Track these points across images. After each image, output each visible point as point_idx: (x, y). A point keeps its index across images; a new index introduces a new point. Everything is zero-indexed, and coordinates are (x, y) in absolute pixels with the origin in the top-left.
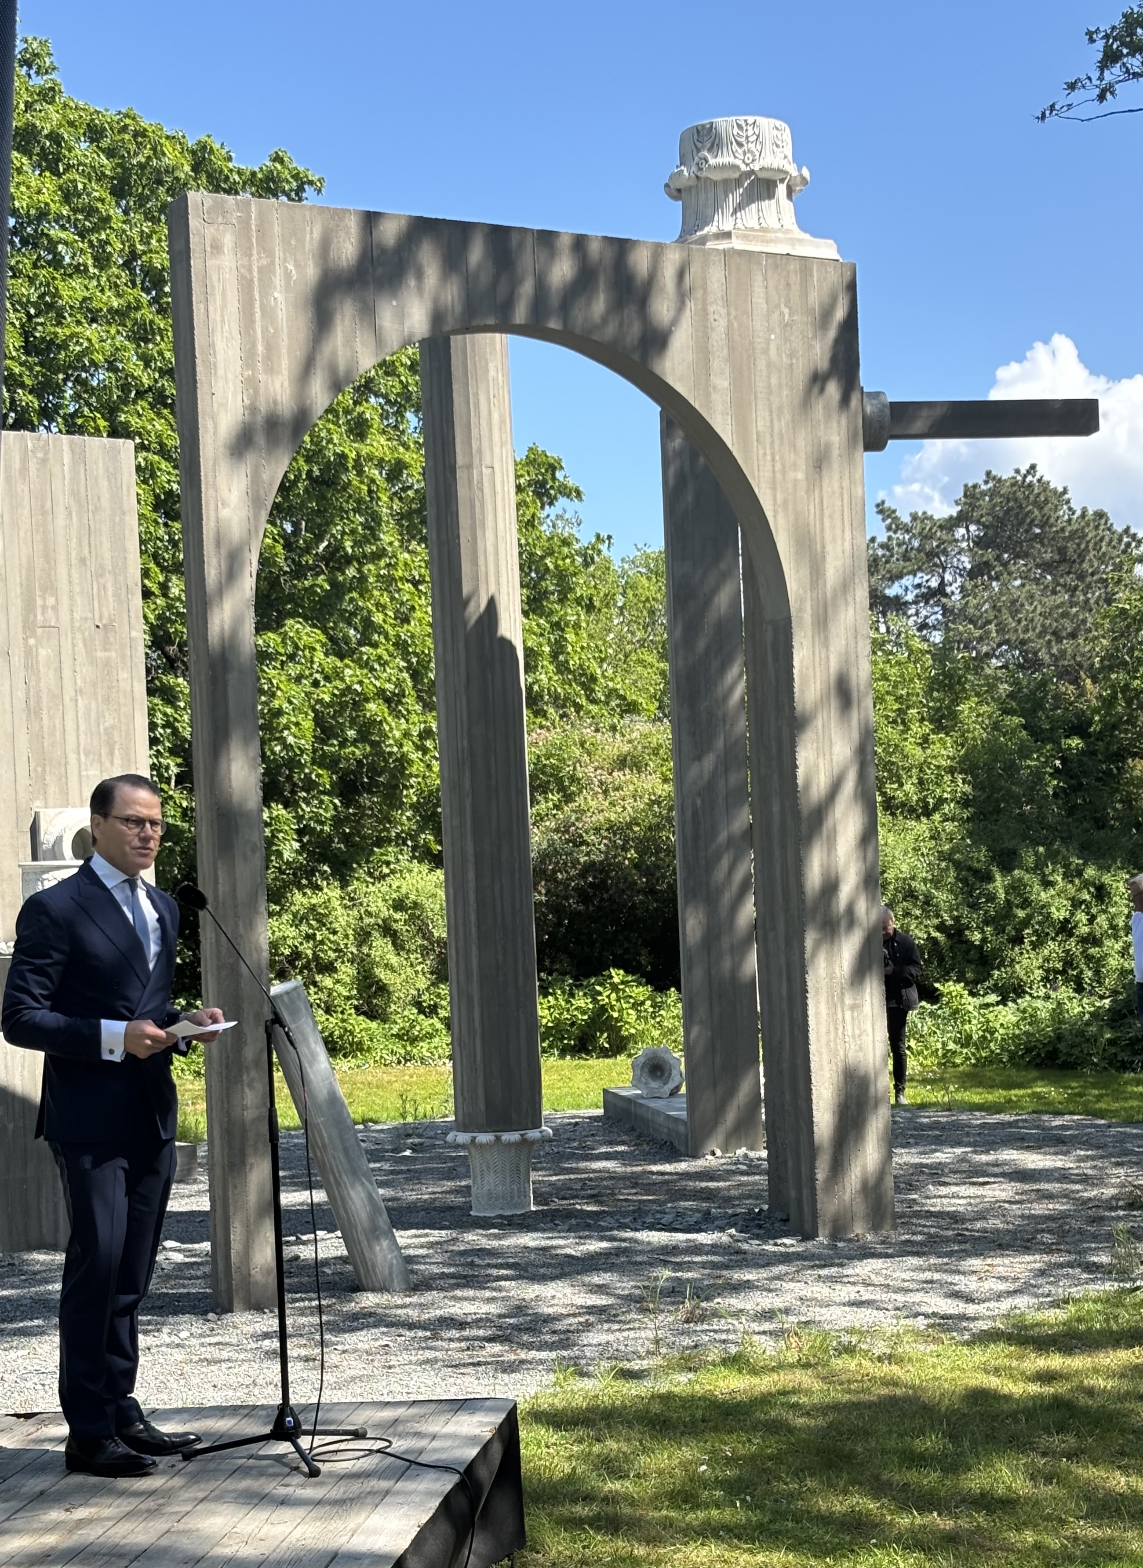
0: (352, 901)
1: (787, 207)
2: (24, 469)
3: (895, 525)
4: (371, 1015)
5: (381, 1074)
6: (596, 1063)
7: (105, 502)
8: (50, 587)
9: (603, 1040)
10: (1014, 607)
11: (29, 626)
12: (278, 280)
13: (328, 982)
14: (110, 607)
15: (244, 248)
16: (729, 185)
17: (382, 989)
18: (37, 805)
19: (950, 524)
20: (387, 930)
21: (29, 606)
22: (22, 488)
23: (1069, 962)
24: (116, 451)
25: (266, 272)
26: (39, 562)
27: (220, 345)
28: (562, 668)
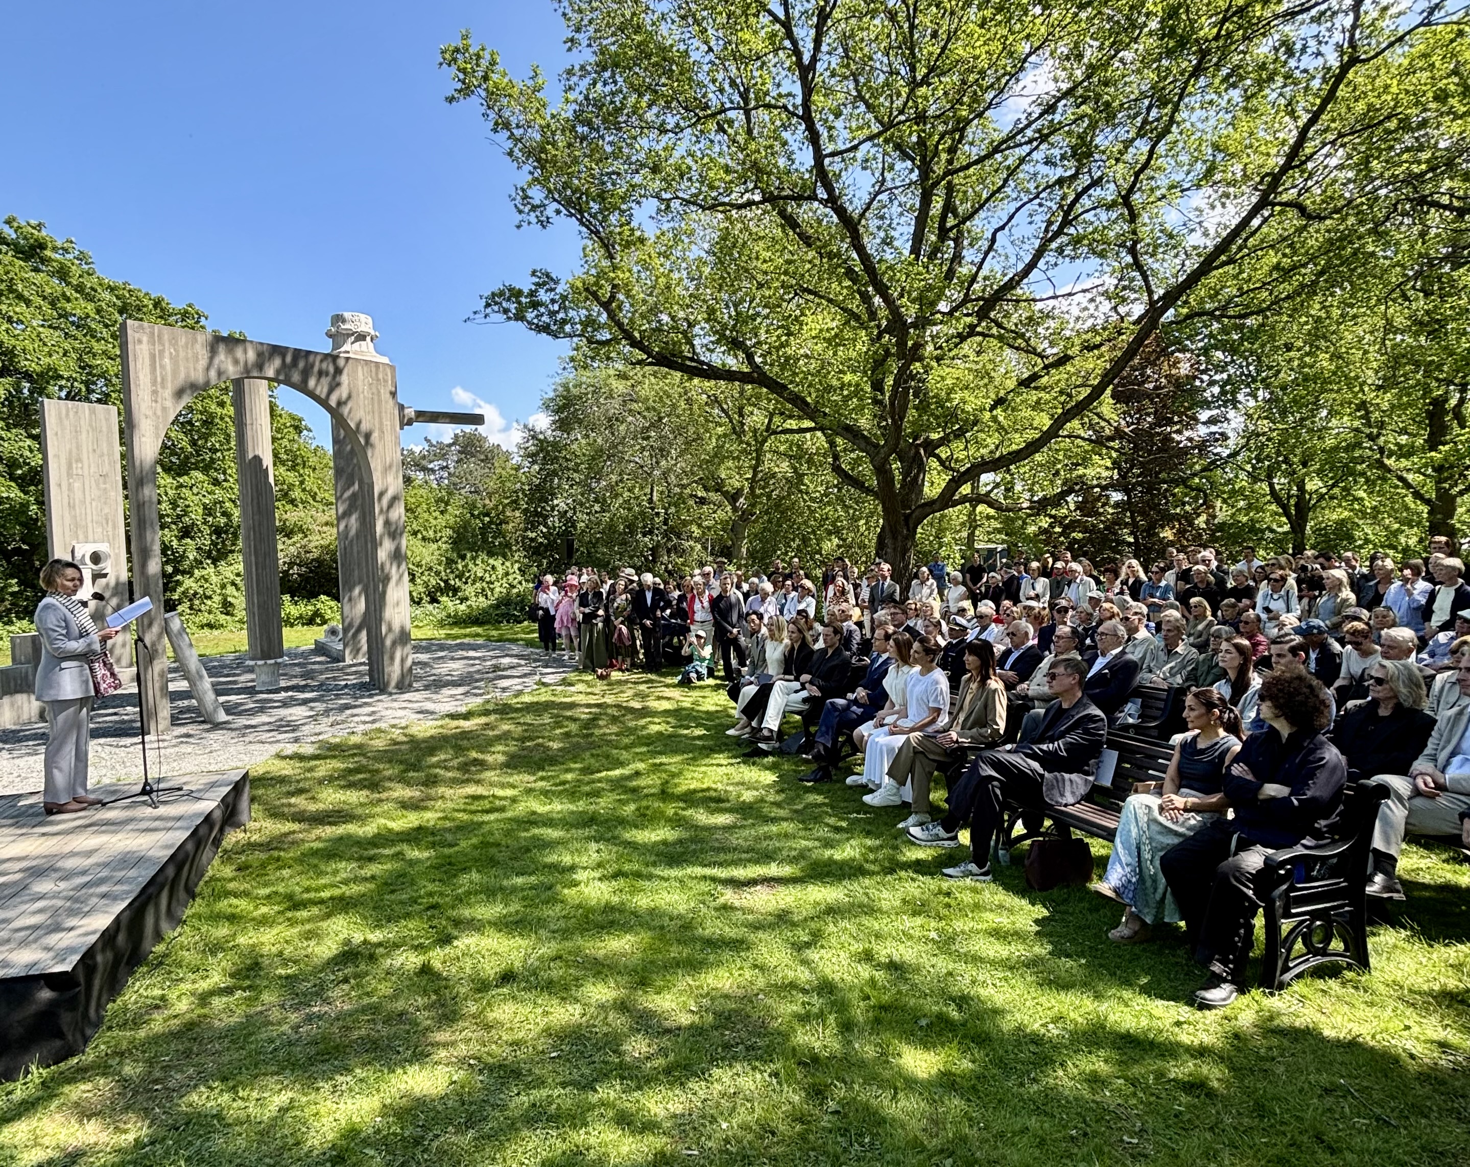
0: (219, 573)
1: (371, 345)
2: (67, 415)
3: (431, 445)
4: (227, 614)
5: (231, 636)
6: (315, 628)
7: (104, 429)
8: (79, 460)
9: (318, 621)
10: (471, 472)
11: (69, 475)
12: (167, 354)
13: (209, 602)
14: (106, 469)
15: (152, 342)
16: (349, 335)
17: (231, 604)
18: (74, 543)
19: (450, 445)
20: (233, 584)
21: (70, 466)
22: (66, 423)
23: (483, 590)
24: (109, 411)
25: (161, 352)
26: (74, 450)
27: (141, 376)
28: (304, 490)
